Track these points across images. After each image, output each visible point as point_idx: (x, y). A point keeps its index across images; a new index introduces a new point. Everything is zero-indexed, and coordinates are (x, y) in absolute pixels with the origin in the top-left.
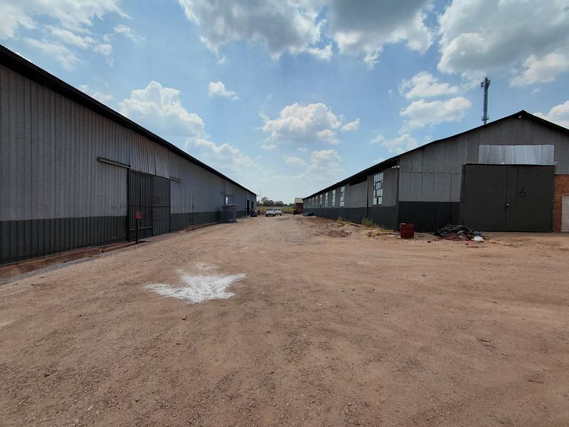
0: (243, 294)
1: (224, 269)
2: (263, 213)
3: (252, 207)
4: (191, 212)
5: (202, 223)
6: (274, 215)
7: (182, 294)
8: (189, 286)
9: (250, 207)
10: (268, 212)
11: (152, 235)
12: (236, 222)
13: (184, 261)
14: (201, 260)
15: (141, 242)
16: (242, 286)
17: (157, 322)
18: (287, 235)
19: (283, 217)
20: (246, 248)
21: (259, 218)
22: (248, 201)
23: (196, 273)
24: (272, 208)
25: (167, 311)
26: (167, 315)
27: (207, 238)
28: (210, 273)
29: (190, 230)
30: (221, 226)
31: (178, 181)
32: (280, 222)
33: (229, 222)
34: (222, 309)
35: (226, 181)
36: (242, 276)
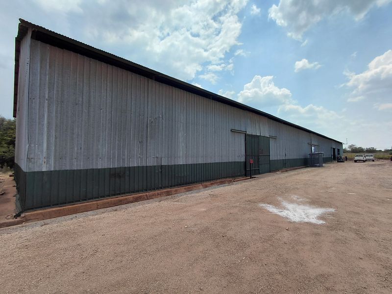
0: (334, 224)
1: (315, 202)
2: (351, 159)
3: (339, 154)
4: (284, 159)
5: (292, 167)
6: (364, 161)
7: (284, 214)
8: (288, 210)
9: (336, 154)
10: (356, 158)
11: (259, 174)
12: (322, 166)
13: (282, 193)
14: (295, 194)
15: (253, 178)
16: (331, 217)
17: (270, 227)
18: (382, 180)
19: (376, 163)
20: (333, 189)
21: (346, 164)
22: (334, 149)
23: (292, 202)
24: (361, 154)
25: (275, 222)
26: (275, 224)
27: (298, 178)
28: (303, 203)
29: (284, 172)
30: (309, 169)
31: (275, 138)
32: (373, 168)
33: (316, 166)
34: (315, 231)
35: (312, 135)
36: (332, 210)
